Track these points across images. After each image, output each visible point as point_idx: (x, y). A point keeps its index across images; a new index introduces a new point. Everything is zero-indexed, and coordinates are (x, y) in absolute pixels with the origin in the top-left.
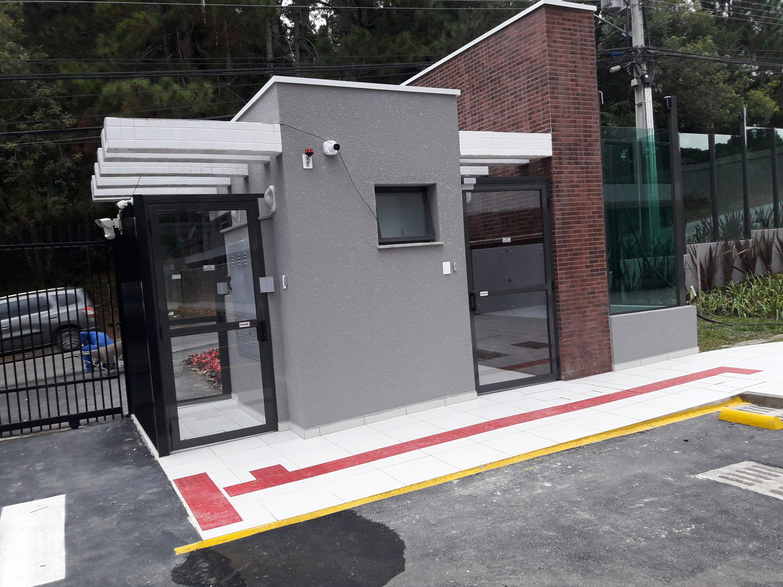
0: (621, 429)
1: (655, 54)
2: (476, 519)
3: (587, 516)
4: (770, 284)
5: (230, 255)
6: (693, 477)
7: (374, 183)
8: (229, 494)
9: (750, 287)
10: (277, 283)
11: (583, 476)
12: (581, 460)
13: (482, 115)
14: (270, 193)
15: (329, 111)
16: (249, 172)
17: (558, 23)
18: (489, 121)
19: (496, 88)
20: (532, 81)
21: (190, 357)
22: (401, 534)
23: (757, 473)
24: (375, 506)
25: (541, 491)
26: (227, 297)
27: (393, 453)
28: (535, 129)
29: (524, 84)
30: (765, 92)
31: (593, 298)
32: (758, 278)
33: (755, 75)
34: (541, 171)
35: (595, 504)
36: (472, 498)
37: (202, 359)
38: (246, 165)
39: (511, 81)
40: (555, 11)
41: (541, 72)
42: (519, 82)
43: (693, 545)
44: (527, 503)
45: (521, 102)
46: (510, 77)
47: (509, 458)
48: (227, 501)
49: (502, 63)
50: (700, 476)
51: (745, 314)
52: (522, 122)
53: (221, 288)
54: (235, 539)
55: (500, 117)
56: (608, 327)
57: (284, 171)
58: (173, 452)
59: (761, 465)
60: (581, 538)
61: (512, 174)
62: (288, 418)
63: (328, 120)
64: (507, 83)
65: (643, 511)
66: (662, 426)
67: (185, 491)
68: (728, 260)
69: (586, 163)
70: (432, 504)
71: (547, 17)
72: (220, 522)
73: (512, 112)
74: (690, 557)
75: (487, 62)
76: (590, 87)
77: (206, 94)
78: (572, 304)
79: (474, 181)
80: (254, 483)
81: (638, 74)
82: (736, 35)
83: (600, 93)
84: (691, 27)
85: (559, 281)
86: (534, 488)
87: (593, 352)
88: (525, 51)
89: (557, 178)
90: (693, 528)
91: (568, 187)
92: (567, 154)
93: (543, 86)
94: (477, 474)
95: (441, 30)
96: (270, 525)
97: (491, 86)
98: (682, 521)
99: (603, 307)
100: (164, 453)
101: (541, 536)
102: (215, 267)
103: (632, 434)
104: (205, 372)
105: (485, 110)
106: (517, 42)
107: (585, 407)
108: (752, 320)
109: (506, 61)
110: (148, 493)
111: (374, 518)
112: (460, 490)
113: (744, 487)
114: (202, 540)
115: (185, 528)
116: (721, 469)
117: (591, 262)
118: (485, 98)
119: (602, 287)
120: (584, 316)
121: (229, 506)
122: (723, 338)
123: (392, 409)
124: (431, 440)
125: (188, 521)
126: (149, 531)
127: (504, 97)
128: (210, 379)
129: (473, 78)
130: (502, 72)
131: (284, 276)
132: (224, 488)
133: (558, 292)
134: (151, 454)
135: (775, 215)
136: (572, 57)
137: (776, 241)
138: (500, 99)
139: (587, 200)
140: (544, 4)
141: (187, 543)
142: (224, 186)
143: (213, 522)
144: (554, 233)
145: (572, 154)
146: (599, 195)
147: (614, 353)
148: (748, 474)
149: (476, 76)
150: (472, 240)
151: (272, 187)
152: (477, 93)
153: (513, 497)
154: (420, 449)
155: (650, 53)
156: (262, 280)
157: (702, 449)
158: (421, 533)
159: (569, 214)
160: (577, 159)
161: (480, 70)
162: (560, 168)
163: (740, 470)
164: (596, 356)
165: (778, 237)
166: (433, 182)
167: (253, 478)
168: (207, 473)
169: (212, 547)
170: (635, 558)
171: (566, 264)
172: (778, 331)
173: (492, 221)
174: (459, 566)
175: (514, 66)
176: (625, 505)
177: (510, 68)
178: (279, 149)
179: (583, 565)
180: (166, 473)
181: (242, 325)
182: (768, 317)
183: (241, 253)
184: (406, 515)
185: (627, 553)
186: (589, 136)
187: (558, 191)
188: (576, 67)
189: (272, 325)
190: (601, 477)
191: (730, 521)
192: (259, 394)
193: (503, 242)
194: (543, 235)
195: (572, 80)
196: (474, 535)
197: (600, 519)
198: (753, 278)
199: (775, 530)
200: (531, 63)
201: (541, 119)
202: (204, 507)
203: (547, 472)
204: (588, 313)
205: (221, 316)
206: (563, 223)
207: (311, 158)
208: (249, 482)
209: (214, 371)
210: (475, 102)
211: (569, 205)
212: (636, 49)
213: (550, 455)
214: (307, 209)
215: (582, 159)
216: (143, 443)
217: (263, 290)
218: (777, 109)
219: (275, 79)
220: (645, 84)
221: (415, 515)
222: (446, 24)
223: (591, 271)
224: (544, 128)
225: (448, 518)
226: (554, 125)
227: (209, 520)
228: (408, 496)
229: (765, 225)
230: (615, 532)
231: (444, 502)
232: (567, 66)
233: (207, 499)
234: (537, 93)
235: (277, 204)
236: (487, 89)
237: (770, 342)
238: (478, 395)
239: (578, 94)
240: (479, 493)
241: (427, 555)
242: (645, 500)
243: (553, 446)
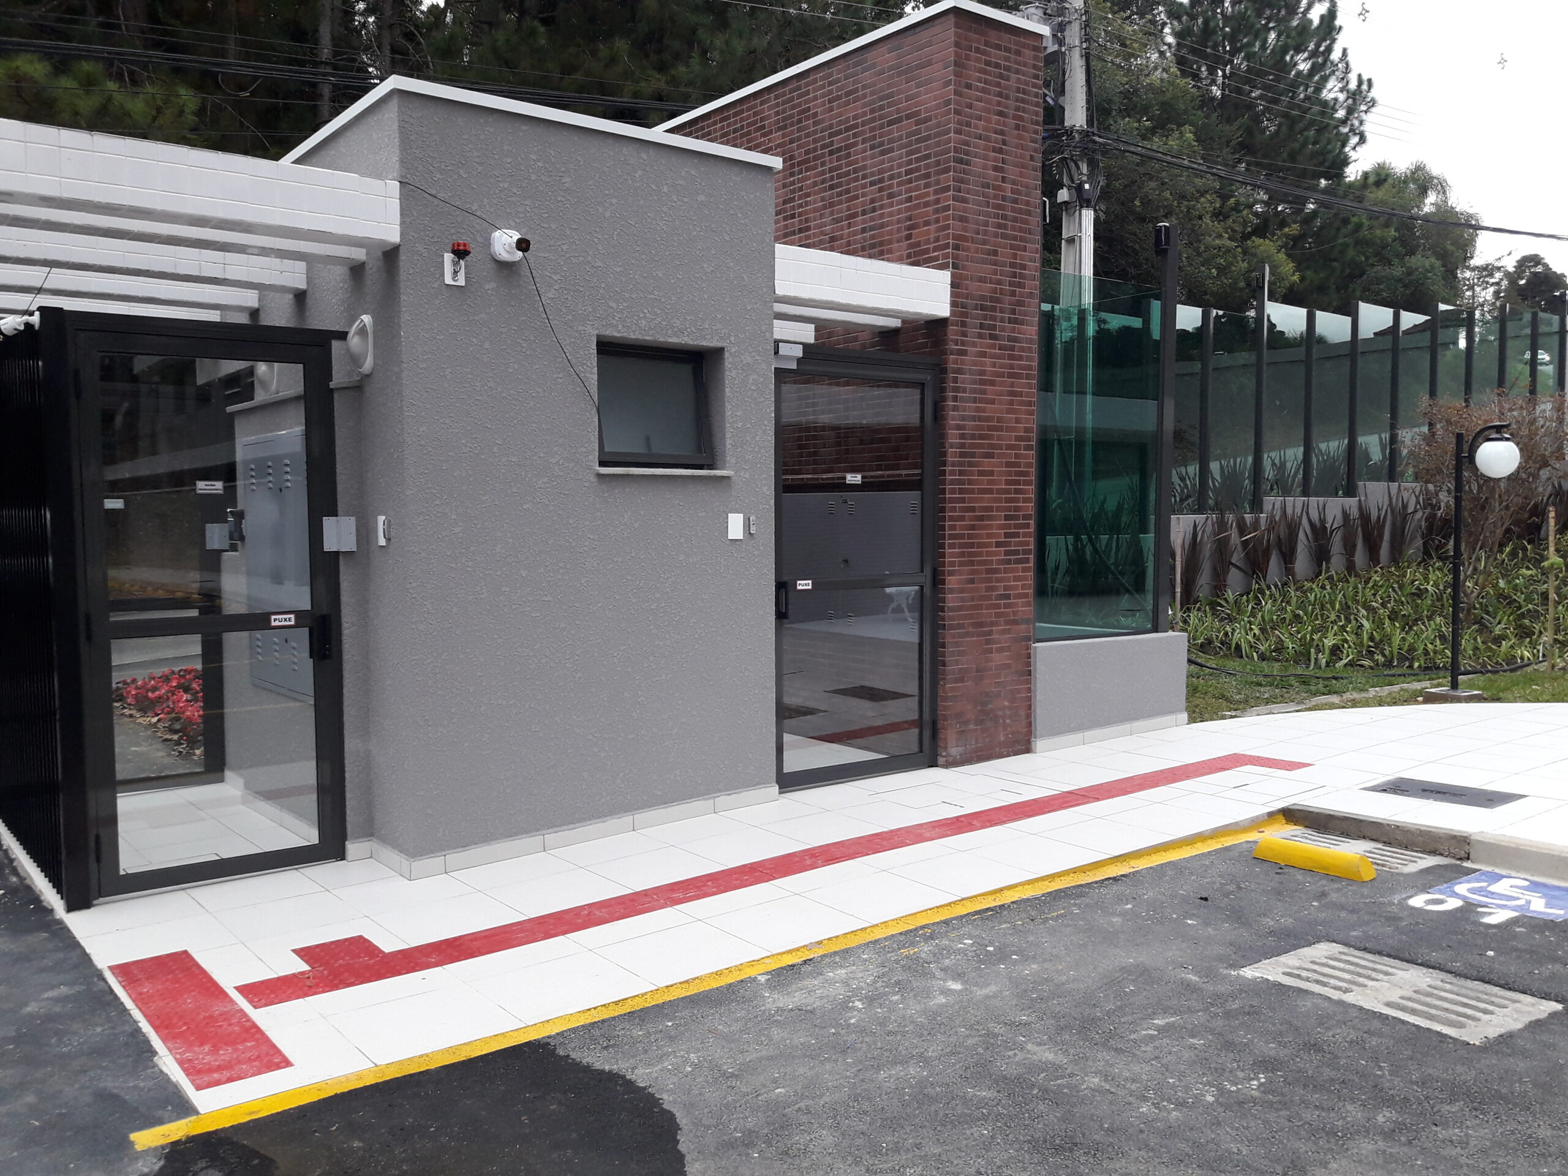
0: (1074, 871)
1: (1105, 144)
2: (822, 1063)
3: (1050, 1056)
4: (1294, 600)
5: (246, 463)
6: (1235, 973)
7: (596, 332)
8: (251, 1002)
9: (1259, 603)
10: (365, 533)
11: (1021, 967)
12: (1010, 934)
13: (807, 220)
14: (362, 331)
15: (509, 165)
16: (308, 283)
17: (978, 50)
18: (823, 233)
19: (839, 167)
20: (918, 160)
21: (120, 685)
22: (665, 1096)
23: (1352, 968)
24: (597, 1032)
25: (944, 1000)
26: (226, 555)
27: (617, 915)
28: (917, 258)
29: (900, 166)
30: (1279, 243)
31: (1006, 606)
32: (1272, 587)
33: (1260, 210)
34: (925, 345)
35: (1060, 1030)
36: (803, 1014)
37: (148, 690)
38: (301, 266)
39: (873, 157)
40: (974, 25)
41: (938, 144)
42: (891, 160)
43: (1272, 1116)
44: (921, 1026)
45: (893, 202)
46: (872, 148)
47: (866, 928)
48: (249, 1020)
49: (855, 117)
50: (1249, 972)
51: (1255, 654)
52: (890, 242)
53: (216, 535)
54: (280, 1110)
55: (845, 228)
56: (1029, 664)
57: (402, 285)
58: (101, 900)
59: (1352, 951)
60: (1048, 1104)
61: (864, 346)
62: (369, 832)
63: (506, 185)
64: (864, 159)
65: (1157, 1043)
66: (1151, 868)
67: (141, 994)
68: (1222, 548)
69: (1010, 339)
70: (720, 1027)
71: (956, 35)
72: (237, 1068)
73: (872, 219)
74: (1273, 1144)
75: (823, 113)
76: (1027, 187)
77: (181, 113)
78: (966, 617)
79: (798, 352)
80: (309, 978)
81: (1072, 180)
82: (1234, 131)
83: (1045, 202)
84: (1157, 104)
85: (947, 568)
86: (927, 994)
87: (1000, 713)
88: (908, 99)
89: (956, 362)
90: (1263, 1080)
91: (974, 382)
92: (977, 317)
93: (938, 173)
94: (805, 961)
95: (691, 45)
96: (359, 1076)
97: (831, 162)
98: (1239, 1067)
99: (1024, 626)
100: (78, 901)
101: (965, 1100)
102: (225, 488)
103: (1096, 882)
104: (155, 720)
105: (815, 210)
106: (892, 77)
107: (996, 824)
108: (1268, 667)
109: (864, 114)
110: (48, 999)
111: (600, 1061)
112: (776, 996)
113: (1335, 995)
114: (197, 1113)
115: (150, 1083)
116: (1283, 959)
117: (1007, 535)
118: (815, 184)
119: (1023, 587)
120: (988, 642)
121: (254, 1031)
122: (1223, 696)
123: (606, 819)
124: (697, 887)
125: (155, 1066)
126: (61, 1092)
127: (856, 188)
128: (168, 737)
129: (792, 141)
130: (855, 136)
131: (381, 519)
132: (237, 988)
133: (943, 591)
134: (45, 904)
135: (1304, 471)
136: (998, 123)
137: (1305, 521)
138: (848, 191)
139: (1009, 411)
140: (955, 7)
141: (160, 1122)
142: (240, 309)
143: (219, 1069)
144: (944, 473)
145: (985, 318)
146: (1030, 404)
147: (1038, 716)
148: (1333, 968)
149: (799, 139)
150: (786, 472)
151: (366, 319)
152: (800, 172)
153: (890, 1012)
154: (676, 907)
155: (1095, 142)
156: (328, 523)
157: (1238, 916)
158: (707, 1095)
159: (973, 437)
160: (994, 327)
161: (807, 127)
162: (963, 343)
163: (1318, 960)
164: (1004, 721)
165: (1307, 513)
166: (719, 345)
167: (301, 966)
168: (190, 951)
169: (224, 1130)
170: (1166, 1147)
171: (962, 536)
172: (1318, 689)
173: (815, 437)
174: (806, 1168)
175: (882, 126)
176: (1118, 1031)
177: (872, 130)
178: (392, 235)
179: (1065, 1162)
180: (88, 951)
181: (276, 621)
182: (1296, 662)
183: (278, 459)
184: (668, 1054)
185: (1148, 1135)
186: (1021, 285)
187: (956, 389)
188: (1004, 142)
189: (345, 625)
190: (1057, 971)
191: (1328, 1066)
192: (306, 772)
193: (848, 482)
194: (921, 474)
195: (996, 169)
196: (826, 1099)
197: (1076, 1062)
198: (1264, 587)
199: (1418, 1086)
200: (917, 123)
201: (932, 240)
202: (192, 1034)
203: (947, 958)
204: (995, 636)
205: (210, 600)
206: (962, 455)
207: (462, 262)
208: (294, 975)
209: (177, 719)
210: (793, 191)
211: (974, 418)
212: (1072, 132)
213: (946, 922)
214: (447, 373)
215: (1002, 329)
216: (22, 879)
217: (330, 544)
218: (1296, 278)
219: (395, 82)
220: (1083, 201)
221: (688, 1053)
222: (702, 34)
223: (1007, 553)
224: (936, 259)
225: (760, 1059)
226: (958, 255)
227: (209, 1063)
228: (666, 1011)
229: (1286, 492)
230: (1113, 1090)
231: (746, 1024)
232: (987, 139)
233: (199, 1014)
234: (927, 186)
235: (375, 357)
236: (822, 166)
237: (1310, 709)
238: (780, 793)
239: (1004, 199)
240: (818, 1003)
241: (731, 1145)
242: (1155, 1022)
243: (949, 904)
